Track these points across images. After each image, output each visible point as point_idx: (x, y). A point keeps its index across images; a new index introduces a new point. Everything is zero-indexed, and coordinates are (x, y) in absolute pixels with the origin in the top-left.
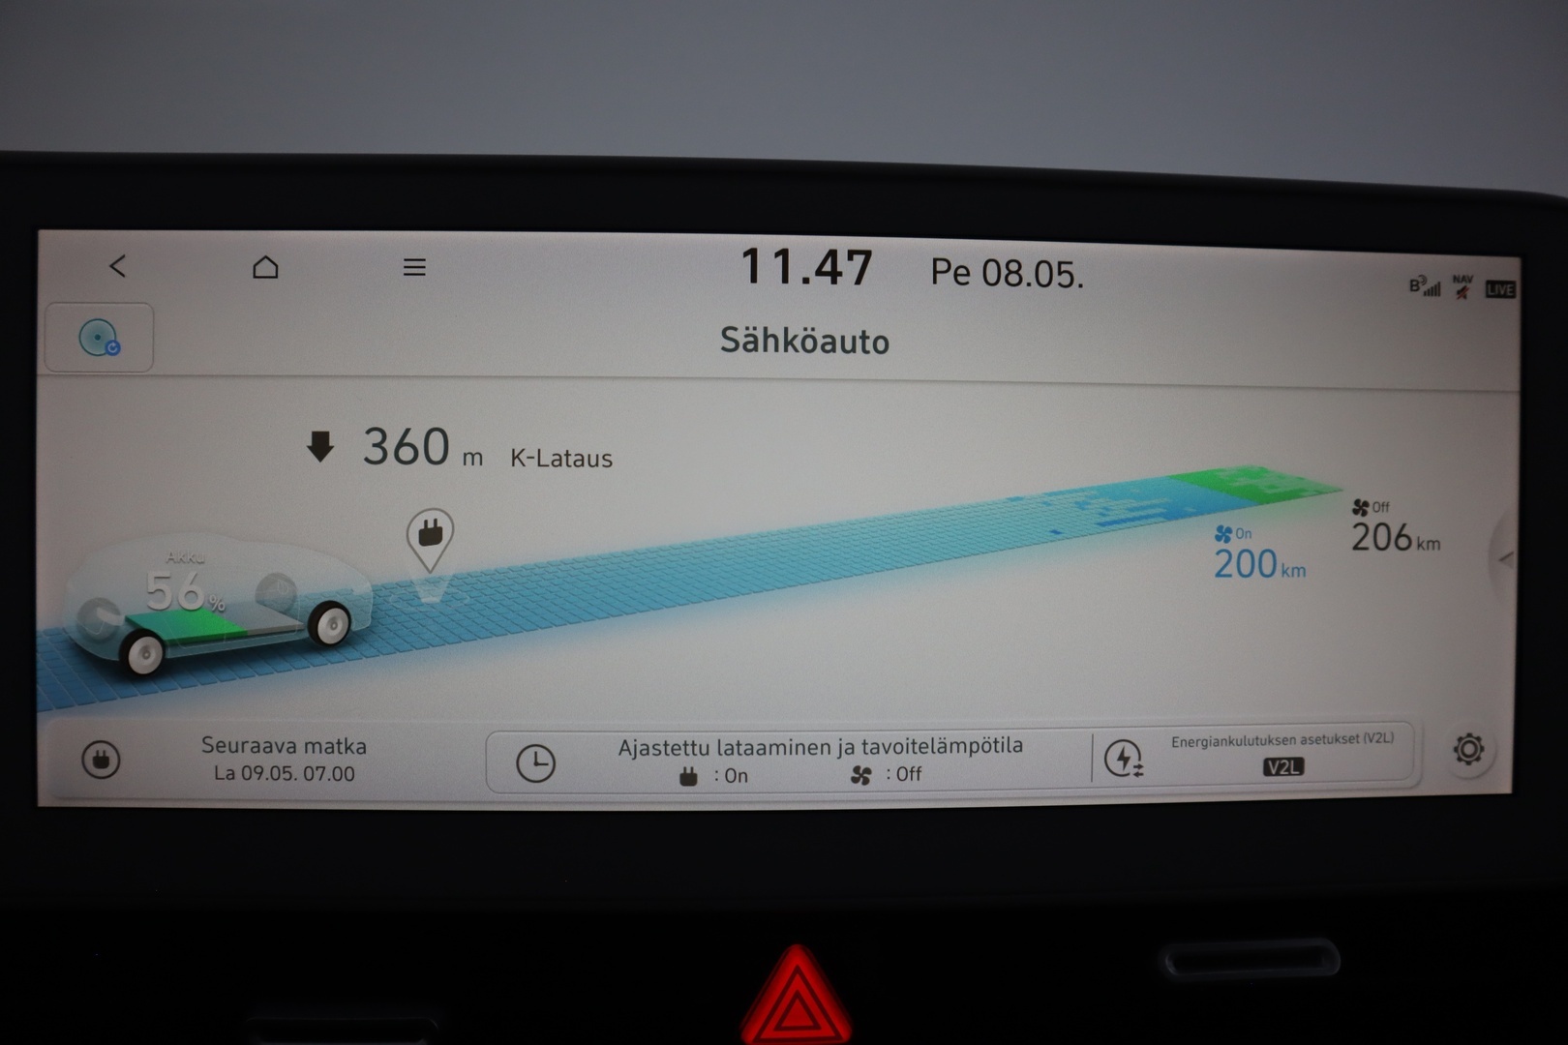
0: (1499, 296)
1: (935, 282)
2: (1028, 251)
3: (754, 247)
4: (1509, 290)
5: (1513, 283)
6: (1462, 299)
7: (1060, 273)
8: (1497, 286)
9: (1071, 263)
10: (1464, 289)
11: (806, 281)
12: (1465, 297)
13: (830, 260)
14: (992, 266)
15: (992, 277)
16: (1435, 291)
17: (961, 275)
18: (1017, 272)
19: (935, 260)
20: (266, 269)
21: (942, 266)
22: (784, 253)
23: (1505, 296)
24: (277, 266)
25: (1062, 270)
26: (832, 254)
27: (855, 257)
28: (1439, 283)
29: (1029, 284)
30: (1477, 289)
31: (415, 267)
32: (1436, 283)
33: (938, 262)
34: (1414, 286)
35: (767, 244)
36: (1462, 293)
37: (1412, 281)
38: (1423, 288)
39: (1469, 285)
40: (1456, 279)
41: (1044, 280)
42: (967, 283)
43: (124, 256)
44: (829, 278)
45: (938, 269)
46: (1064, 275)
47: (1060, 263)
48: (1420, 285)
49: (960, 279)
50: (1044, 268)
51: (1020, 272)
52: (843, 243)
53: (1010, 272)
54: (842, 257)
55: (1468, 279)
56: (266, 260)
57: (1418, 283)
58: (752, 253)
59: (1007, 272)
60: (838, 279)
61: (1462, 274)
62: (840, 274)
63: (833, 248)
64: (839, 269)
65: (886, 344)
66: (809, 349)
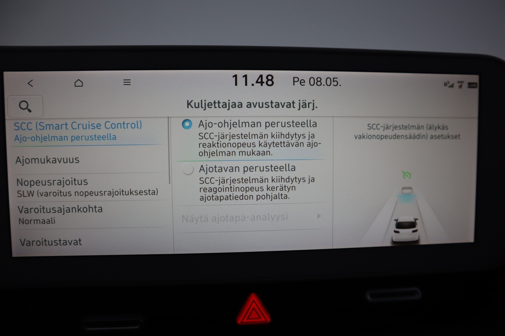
0: (472, 87)
1: (294, 85)
2: (323, 74)
3: (236, 74)
4: (475, 85)
5: (476, 83)
7: (334, 81)
8: (471, 85)
9: (337, 78)
10: (461, 85)
11: (253, 85)
12: (461, 88)
13: (260, 78)
14: (312, 80)
15: (312, 83)
16: (452, 86)
17: (302, 82)
18: (320, 81)
20: (79, 83)
21: (296, 80)
22: (246, 76)
23: (474, 87)
24: (82, 83)
26: (261, 76)
27: (268, 77)
28: (453, 84)
29: (324, 85)
30: (465, 85)
31: (127, 82)
33: (295, 79)
34: (445, 84)
35: (240, 73)
36: (460, 87)
37: (445, 83)
38: (448, 85)
39: (463, 84)
41: (329, 84)
42: (304, 85)
43: (32, 80)
44: (260, 84)
45: (295, 81)
47: (334, 78)
48: (448, 84)
49: (302, 84)
50: (329, 80)
52: (265, 73)
54: (264, 77)
55: (462, 82)
56: (79, 81)
58: (235, 76)
59: (317, 81)
60: (263, 84)
61: (460, 81)
62: (264, 83)
63: (262, 74)
64: (263, 81)
65: (279, 105)
66: (255, 107)
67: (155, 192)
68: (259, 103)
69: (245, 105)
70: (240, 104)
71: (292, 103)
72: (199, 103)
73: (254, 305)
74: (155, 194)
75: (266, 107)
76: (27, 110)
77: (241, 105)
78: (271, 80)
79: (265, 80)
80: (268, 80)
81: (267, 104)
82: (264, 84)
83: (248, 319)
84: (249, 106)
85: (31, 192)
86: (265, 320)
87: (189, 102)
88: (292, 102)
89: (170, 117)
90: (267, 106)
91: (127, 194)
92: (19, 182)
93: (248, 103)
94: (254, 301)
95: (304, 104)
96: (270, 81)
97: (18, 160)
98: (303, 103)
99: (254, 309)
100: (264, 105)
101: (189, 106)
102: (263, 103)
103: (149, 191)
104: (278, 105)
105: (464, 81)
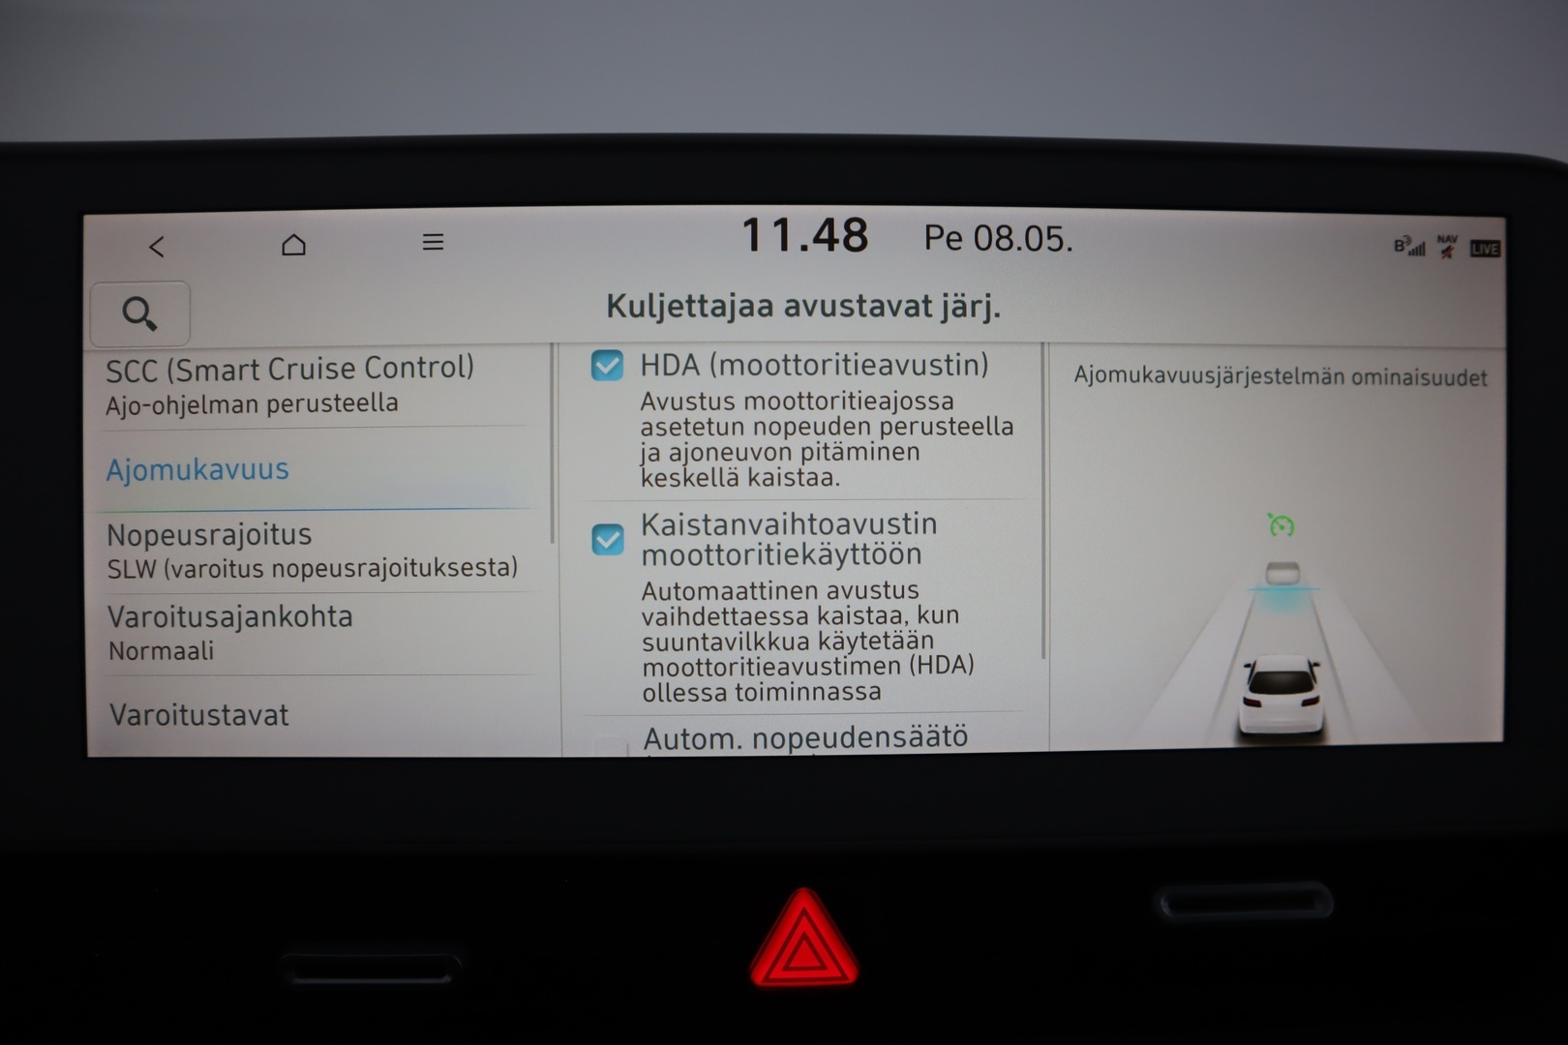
0: (1484, 255)
1: (928, 247)
2: (1018, 217)
3: (754, 216)
4: (1494, 249)
5: (1498, 242)
6: (1446, 259)
7: (1049, 237)
8: (1481, 246)
9: (1060, 227)
10: (1449, 249)
11: (804, 248)
12: (1450, 256)
13: (827, 228)
14: (983, 234)
15: (984, 242)
16: (1420, 251)
17: (953, 240)
18: (1007, 237)
19: (928, 227)
20: (294, 246)
21: (935, 232)
22: (783, 223)
23: (1490, 255)
24: (304, 243)
25: (1052, 234)
26: (829, 222)
27: (852, 225)
28: (1424, 243)
29: (1019, 249)
30: (1462, 248)
31: (433, 242)
32: (1421, 243)
33: (931, 229)
34: (1399, 246)
35: (767, 214)
37: (1397, 241)
38: (1408, 248)
39: (1453, 245)
40: (1440, 239)
41: (1034, 244)
42: (959, 248)
43: (162, 238)
44: (826, 245)
45: (931, 235)
46: (1053, 239)
47: (1049, 228)
48: (1405, 245)
49: (952, 244)
50: (1034, 234)
51: (1011, 237)
52: (841, 213)
53: (1001, 237)
54: (839, 225)
55: (1452, 239)
56: (294, 238)
57: (1403, 243)
58: (753, 222)
59: (998, 237)
60: (835, 245)
61: (1446, 235)
62: (837, 241)
63: (830, 217)
64: (836, 237)
65: (882, 307)
66: (810, 313)
67: (507, 569)
68: (823, 302)
69: (779, 307)
70: (766, 304)
71: (923, 302)
72: (642, 303)
73: (804, 926)
74: (507, 574)
75: (842, 314)
76: (144, 323)
77: (768, 309)
78: (860, 234)
79: (840, 233)
80: (851, 234)
81: (846, 304)
82: (839, 247)
83: (787, 968)
84: (792, 311)
85: (146, 563)
86: (840, 975)
87: (614, 300)
88: (923, 298)
89: (558, 344)
90: (848, 312)
91: (425, 572)
92: (116, 535)
93: (788, 301)
94: (804, 912)
95: (960, 305)
96: (857, 237)
97: (114, 471)
98: (955, 302)
99: (804, 937)
100: (839, 309)
101: (615, 310)
102: (834, 302)
103: (491, 563)
104: (878, 310)
105: (1457, 237)
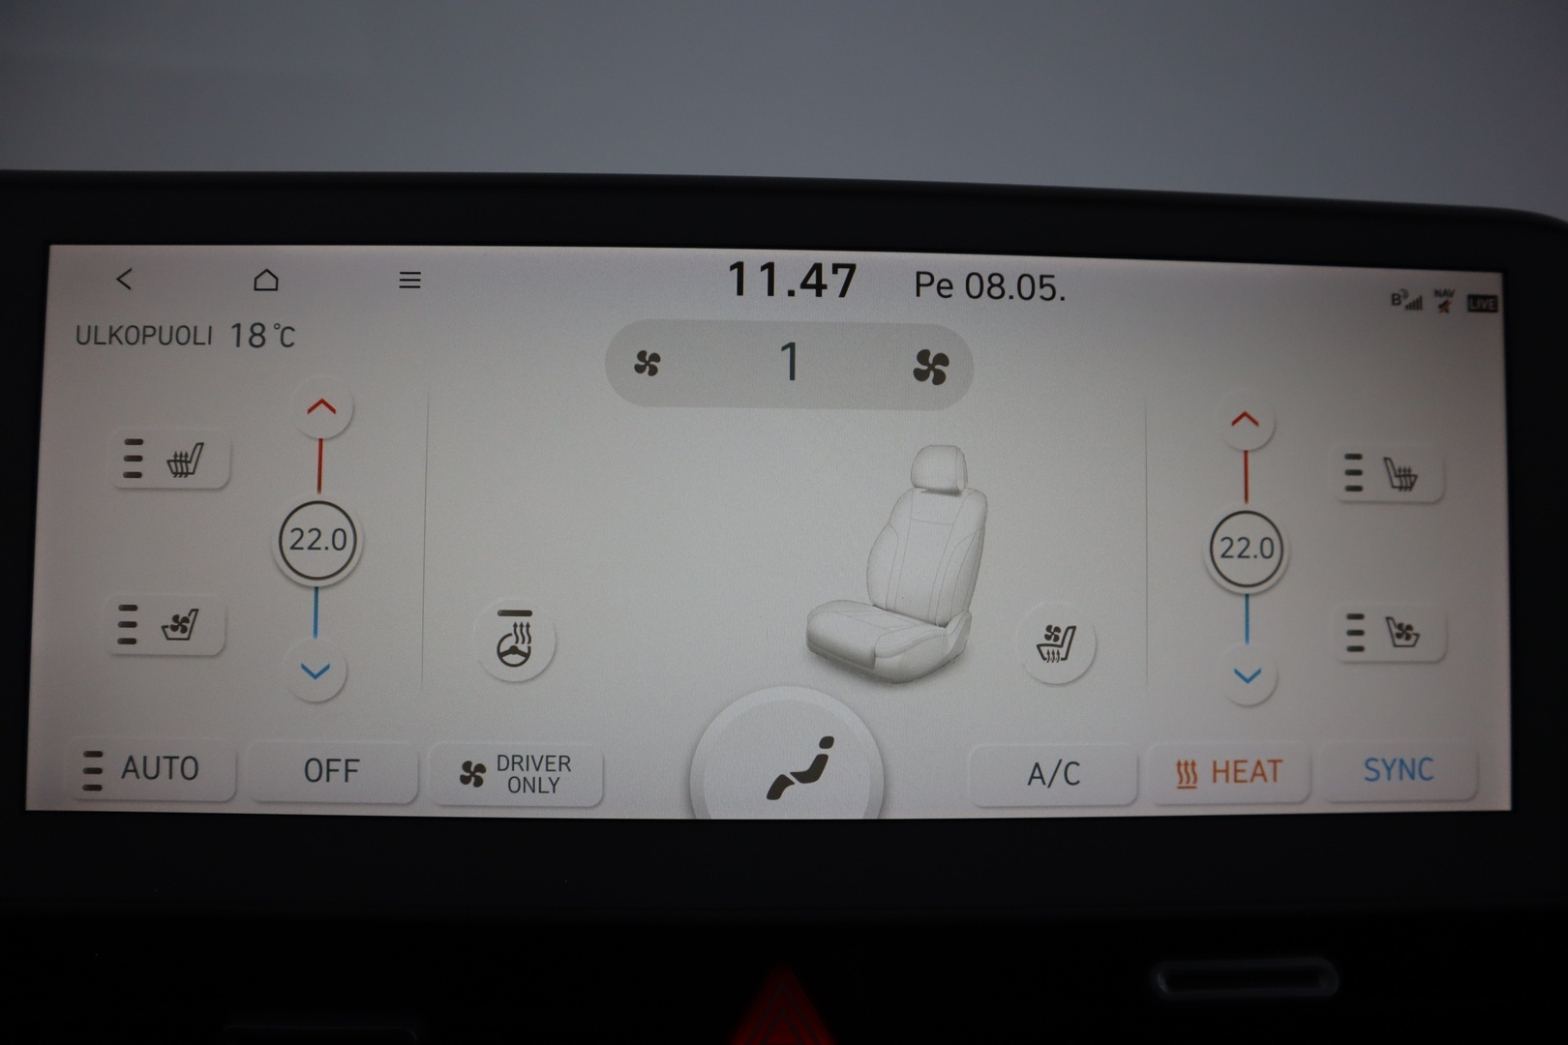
0: (1481, 310)
1: (918, 295)
2: (1011, 265)
3: (740, 261)
4: (1491, 304)
5: (1494, 297)
6: (1444, 314)
7: (1042, 286)
8: (1479, 301)
9: (1052, 276)
10: (1446, 304)
11: (791, 293)
12: (1447, 311)
13: (814, 274)
14: (975, 282)
15: (975, 290)
16: (1417, 305)
17: (944, 288)
18: (999, 285)
19: (918, 274)
20: (267, 281)
21: (925, 279)
22: (769, 267)
23: (1487, 310)
24: (277, 279)
25: (1044, 283)
26: (817, 268)
27: (840, 270)
28: (1421, 298)
29: (1011, 297)
30: (1459, 303)
31: (410, 280)
32: (1417, 297)
33: (922, 276)
34: (1396, 300)
35: (753, 258)
37: (1393, 295)
39: (1450, 299)
40: (1437, 293)
41: (1026, 292)
42: (950, 296)
44: (814, 290)
45: (921, 282)
46: (1046, 288)
47: (1042, 277)
48: (1402, 299)
49: (943, 292)
50: (1026, 283)
51: (1003, 285)
52: (827, 257)
53: (993, 285)
54: (827, 271)
55: (1449, 293)
56: (267, 273)
57: (1399, 297)
58: (739, 267)
59: (989, 285)
60: (823, 291)
61: (1443, 289)
62: (825, 287)
63: (818, 262)
64: (824, 282)
78: (849, 280)
79: (828, 279)
80: (839, 279)
82: (827, 293)
105: (1454, 291)
